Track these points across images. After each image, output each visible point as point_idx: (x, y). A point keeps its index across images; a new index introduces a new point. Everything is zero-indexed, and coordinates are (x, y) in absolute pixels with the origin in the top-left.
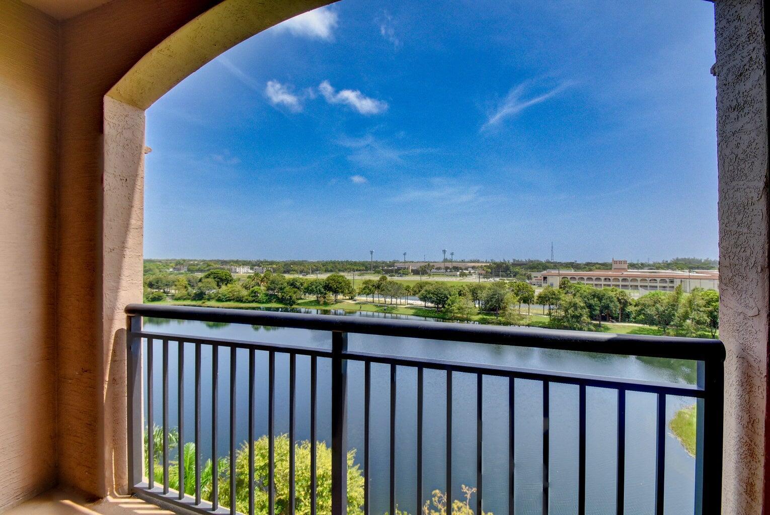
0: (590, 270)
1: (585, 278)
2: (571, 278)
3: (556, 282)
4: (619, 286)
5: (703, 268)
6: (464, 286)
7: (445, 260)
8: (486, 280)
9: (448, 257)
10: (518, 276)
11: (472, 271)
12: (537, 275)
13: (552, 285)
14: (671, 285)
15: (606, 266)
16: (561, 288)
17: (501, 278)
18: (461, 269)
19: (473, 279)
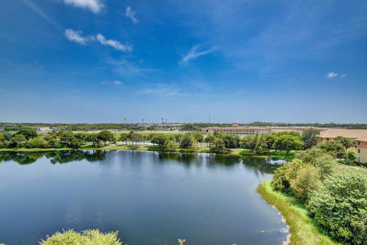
0: (224, 127)
1: (223, 130)
2: (217, 130)
3: (211, 132)
4: (235, 133)
5: (263, 126)
6: (172, 135)
7: (163, 123)
8: (182, 132)
9: (164, 121)
10: (196, 130)
11: (175, 128)
12: (204, 129)
13: (210, 134)
14: (253, 132)
15: (230, 125)
16: (214, 135)
17: (188, 131)
18: (170, 127)
19: (176, 132)
